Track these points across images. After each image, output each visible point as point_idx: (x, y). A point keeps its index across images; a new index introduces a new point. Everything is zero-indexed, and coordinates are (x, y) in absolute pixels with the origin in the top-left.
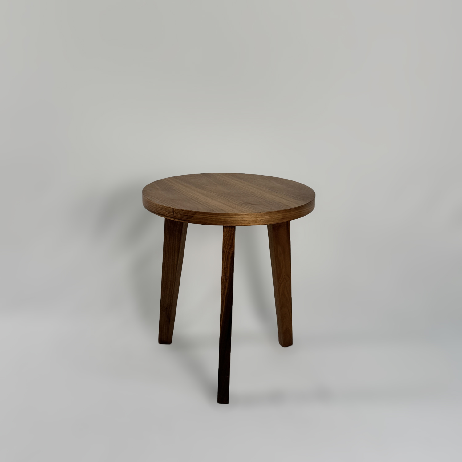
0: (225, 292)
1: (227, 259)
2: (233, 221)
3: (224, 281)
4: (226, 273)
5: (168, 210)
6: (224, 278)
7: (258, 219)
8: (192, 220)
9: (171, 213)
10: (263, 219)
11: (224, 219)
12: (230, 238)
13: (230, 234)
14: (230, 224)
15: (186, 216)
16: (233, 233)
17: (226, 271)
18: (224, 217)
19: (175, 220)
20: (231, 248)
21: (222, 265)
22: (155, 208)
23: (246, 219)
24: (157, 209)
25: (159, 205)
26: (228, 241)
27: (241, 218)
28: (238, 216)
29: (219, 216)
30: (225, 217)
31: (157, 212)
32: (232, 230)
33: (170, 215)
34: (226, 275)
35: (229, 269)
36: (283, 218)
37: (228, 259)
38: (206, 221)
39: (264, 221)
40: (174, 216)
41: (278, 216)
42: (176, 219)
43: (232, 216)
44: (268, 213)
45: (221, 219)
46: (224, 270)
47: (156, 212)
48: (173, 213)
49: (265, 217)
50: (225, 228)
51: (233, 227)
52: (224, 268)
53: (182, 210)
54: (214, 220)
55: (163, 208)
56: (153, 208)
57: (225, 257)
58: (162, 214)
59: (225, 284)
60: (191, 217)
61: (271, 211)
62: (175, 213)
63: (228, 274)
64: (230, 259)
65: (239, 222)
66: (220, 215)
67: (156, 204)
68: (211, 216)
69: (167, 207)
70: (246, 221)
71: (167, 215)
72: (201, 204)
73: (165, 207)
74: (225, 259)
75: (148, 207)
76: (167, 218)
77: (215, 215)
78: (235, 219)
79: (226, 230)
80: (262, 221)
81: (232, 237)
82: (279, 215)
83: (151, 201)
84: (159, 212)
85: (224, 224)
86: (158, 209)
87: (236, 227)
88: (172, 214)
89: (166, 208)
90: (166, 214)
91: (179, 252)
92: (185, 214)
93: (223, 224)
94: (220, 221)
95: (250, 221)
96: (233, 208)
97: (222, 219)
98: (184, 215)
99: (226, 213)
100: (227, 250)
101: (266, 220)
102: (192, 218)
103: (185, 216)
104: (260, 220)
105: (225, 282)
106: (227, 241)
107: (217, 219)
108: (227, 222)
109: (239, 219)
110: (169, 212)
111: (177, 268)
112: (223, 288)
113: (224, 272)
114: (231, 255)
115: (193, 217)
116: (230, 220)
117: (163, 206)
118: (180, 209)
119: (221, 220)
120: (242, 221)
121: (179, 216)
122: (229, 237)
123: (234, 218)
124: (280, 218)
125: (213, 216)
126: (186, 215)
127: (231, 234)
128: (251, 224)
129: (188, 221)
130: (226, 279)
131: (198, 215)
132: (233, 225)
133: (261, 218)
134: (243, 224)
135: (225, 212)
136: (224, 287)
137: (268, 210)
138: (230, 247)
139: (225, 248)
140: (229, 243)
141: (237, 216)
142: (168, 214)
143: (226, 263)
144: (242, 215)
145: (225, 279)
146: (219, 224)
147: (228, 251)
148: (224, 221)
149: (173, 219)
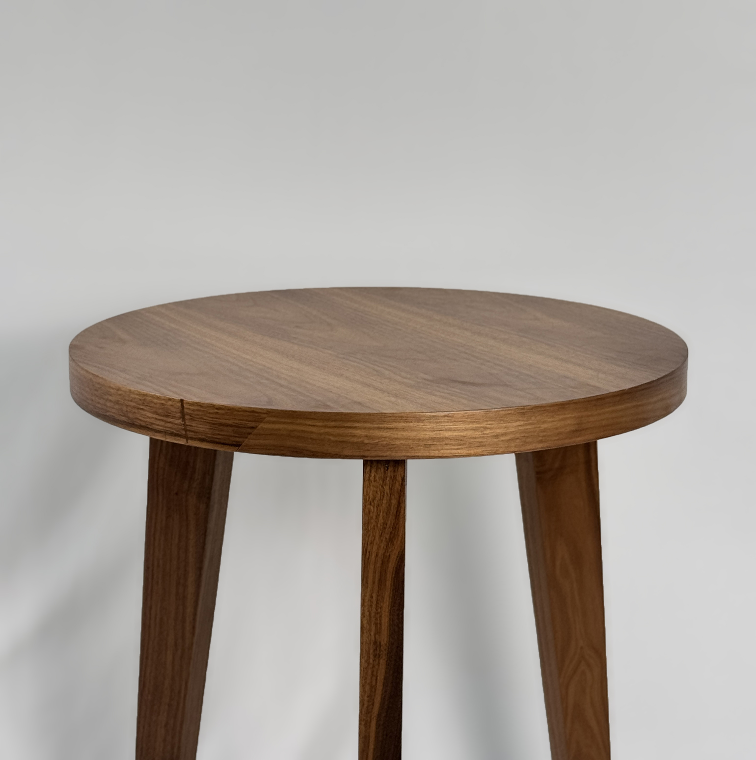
0: (373, 704)
1: (380, 580)
2: (398, 442)
3: (369, 664)
4: (378, 632)
5: (163, 408)
6: (368, 653)
7: (488, 432)
8: (252, 442)
9: (174, 417)
10: (505, 434)
11: (366, 436)
12: (390, 505)
13: (387, 488)
14: (388, 453)
15: (231, 426)
16: (397, 486)
17: (376, 624)
18: (365, 428)
19: (191, 443)
20: (391, 540)
21: (363, 605)
22: (117, 403)
23: (447, 434)
24: (125, 408)
25: (130, 391)
26: (381, 518)
27: (426, 431)
28: (416, 424)
29: (349, 424)
30: (370, 429)
31: (123, 418)
32: (395, 477)
33: (169, 425)
34: (375, 643)
35: (385, 620)
36: (576, 431)
37: (381, 582)
38: (300, 445)
39: (512, 440)
40: (186, 430)
41: (560, 420)
42: (192, 438)
43: (394, 425)
44: (524, 412)
45: (354, 436)
46: (369, 623)
47: (117, 417)
48: (183, 418)
49: (514, 426)
50: (368, 468)
51: (400, 464)
52: (367, 613)
53: (213, 406)
54: (332, 438)
55: (145, 401)
56: (109, 404)
57: (371, 575)
58: (143, 424)
59: (372, 675)
60: (249, 430)
61: (534, 403)
62: (187, 417)
63: (384, 638)
64: (389, 583)
65: (422, 443)
66: (354, 421)
67: (119, 389)
68: (320, 424)
69: (158, 398)
70: (447, 442)
71: (160, 425)
72: (282, 386)
73: (152, 396)
74: (374, 583)
75: (90, 402)
76: (159, 437)
77: (335, 420)
78: (405, 434)
79: (372, 478)
80: (502, 438)
81: (394, 502)
82: (561, 417)
83: (100, 381)
84: (131, 415)
85: (366, 454)
86: (127, 406)
87: (410, 463)
88: (180, 421)
89: (155, 401)
90: (158, 422)
91: (200, 569)
92: (227, 422)
93: (362, 454)
94: (353, 443)
95: (460, 441)
96: (396, 396)
97: (360, 437)
98: (221, 424)
99: (373, 414)
100: (379, 547)
101: (518, 435)
102: (250, 434)
103: (225, 428)
104: (497, 436)
105: (374, 666)
106: (378, 516)
107: (339, 435)
108: (377, 444)
109: (422, 435)
110: (167, 416)
111: (194, 628)
112: (367, 688)
113: (370, 630)
114: (392, 565)
115: (255, 431)
116: (389, 438)
117: (146, 395)
118: (207, 402)
119: (355, 440)
120: (430, 442)
121: (202, 428)
122: (384, 502)
123: (403, 429)
124: (568, 429)
125: (325, 427)
126: (230, 422)
127: (391, 489)
128: (464, 452)
129: (235, 446)
130: (375, 656)
131: (273, 422)
132: (398, 455)
133: (499, 431)
134: (436, 453)
135: (367, 411)
136: (372, 687)
137: (525, 402)
138: (388, 536)
139: (372, 543)
140: (385, 523)
141: (411, 424)
142: (162, 423)
143: (374, 595)
144: (431, 417)
145: (371, 656)
146: (346, 453)
147: (381, 552)
148: (366, 441)
149: (182, 442)
